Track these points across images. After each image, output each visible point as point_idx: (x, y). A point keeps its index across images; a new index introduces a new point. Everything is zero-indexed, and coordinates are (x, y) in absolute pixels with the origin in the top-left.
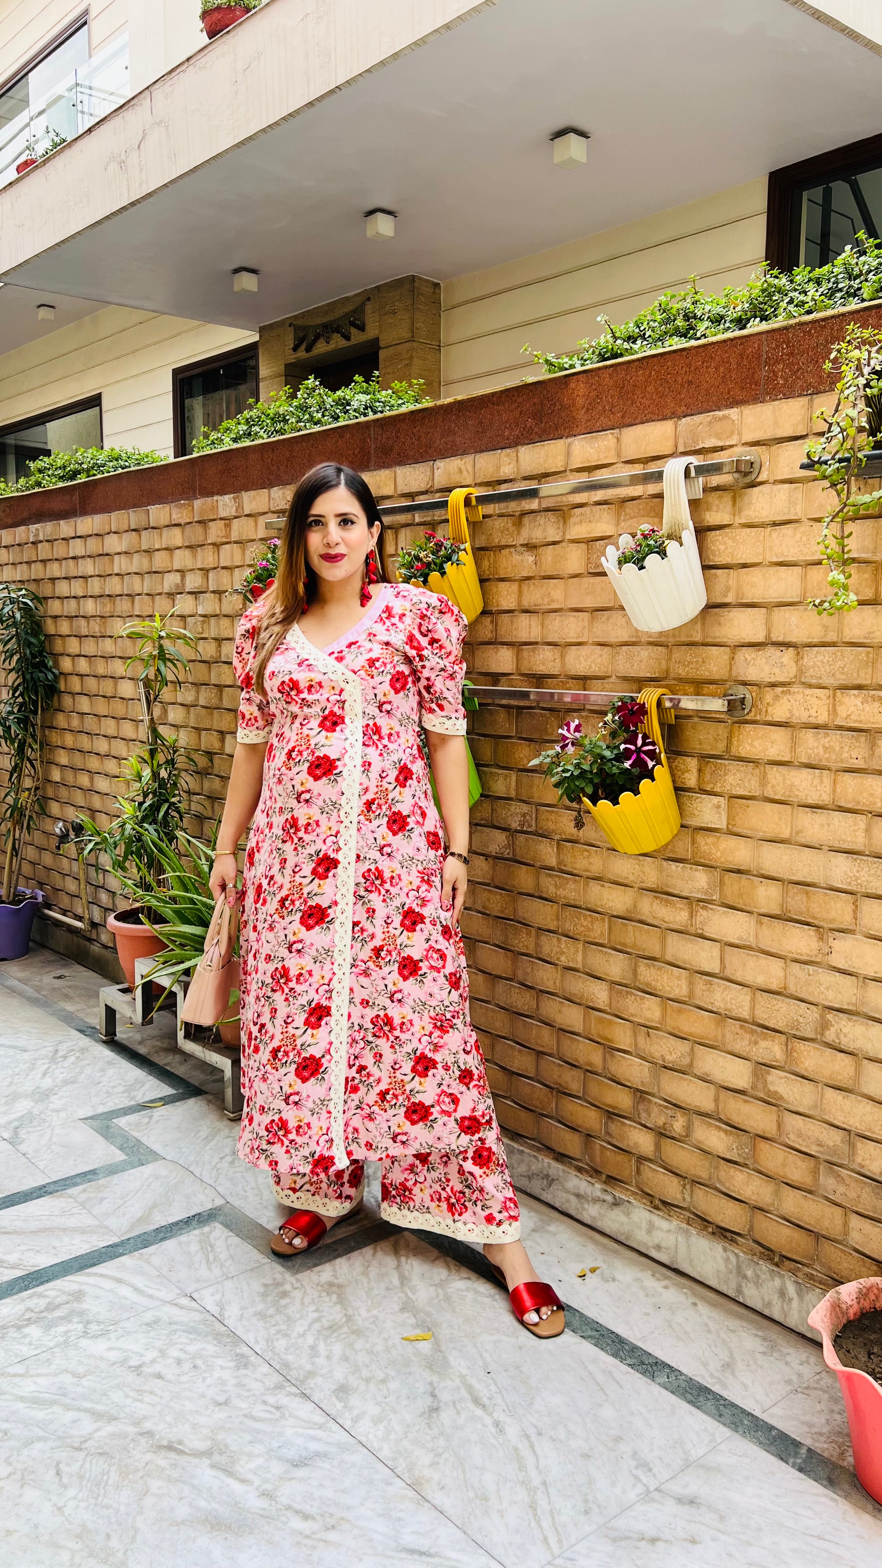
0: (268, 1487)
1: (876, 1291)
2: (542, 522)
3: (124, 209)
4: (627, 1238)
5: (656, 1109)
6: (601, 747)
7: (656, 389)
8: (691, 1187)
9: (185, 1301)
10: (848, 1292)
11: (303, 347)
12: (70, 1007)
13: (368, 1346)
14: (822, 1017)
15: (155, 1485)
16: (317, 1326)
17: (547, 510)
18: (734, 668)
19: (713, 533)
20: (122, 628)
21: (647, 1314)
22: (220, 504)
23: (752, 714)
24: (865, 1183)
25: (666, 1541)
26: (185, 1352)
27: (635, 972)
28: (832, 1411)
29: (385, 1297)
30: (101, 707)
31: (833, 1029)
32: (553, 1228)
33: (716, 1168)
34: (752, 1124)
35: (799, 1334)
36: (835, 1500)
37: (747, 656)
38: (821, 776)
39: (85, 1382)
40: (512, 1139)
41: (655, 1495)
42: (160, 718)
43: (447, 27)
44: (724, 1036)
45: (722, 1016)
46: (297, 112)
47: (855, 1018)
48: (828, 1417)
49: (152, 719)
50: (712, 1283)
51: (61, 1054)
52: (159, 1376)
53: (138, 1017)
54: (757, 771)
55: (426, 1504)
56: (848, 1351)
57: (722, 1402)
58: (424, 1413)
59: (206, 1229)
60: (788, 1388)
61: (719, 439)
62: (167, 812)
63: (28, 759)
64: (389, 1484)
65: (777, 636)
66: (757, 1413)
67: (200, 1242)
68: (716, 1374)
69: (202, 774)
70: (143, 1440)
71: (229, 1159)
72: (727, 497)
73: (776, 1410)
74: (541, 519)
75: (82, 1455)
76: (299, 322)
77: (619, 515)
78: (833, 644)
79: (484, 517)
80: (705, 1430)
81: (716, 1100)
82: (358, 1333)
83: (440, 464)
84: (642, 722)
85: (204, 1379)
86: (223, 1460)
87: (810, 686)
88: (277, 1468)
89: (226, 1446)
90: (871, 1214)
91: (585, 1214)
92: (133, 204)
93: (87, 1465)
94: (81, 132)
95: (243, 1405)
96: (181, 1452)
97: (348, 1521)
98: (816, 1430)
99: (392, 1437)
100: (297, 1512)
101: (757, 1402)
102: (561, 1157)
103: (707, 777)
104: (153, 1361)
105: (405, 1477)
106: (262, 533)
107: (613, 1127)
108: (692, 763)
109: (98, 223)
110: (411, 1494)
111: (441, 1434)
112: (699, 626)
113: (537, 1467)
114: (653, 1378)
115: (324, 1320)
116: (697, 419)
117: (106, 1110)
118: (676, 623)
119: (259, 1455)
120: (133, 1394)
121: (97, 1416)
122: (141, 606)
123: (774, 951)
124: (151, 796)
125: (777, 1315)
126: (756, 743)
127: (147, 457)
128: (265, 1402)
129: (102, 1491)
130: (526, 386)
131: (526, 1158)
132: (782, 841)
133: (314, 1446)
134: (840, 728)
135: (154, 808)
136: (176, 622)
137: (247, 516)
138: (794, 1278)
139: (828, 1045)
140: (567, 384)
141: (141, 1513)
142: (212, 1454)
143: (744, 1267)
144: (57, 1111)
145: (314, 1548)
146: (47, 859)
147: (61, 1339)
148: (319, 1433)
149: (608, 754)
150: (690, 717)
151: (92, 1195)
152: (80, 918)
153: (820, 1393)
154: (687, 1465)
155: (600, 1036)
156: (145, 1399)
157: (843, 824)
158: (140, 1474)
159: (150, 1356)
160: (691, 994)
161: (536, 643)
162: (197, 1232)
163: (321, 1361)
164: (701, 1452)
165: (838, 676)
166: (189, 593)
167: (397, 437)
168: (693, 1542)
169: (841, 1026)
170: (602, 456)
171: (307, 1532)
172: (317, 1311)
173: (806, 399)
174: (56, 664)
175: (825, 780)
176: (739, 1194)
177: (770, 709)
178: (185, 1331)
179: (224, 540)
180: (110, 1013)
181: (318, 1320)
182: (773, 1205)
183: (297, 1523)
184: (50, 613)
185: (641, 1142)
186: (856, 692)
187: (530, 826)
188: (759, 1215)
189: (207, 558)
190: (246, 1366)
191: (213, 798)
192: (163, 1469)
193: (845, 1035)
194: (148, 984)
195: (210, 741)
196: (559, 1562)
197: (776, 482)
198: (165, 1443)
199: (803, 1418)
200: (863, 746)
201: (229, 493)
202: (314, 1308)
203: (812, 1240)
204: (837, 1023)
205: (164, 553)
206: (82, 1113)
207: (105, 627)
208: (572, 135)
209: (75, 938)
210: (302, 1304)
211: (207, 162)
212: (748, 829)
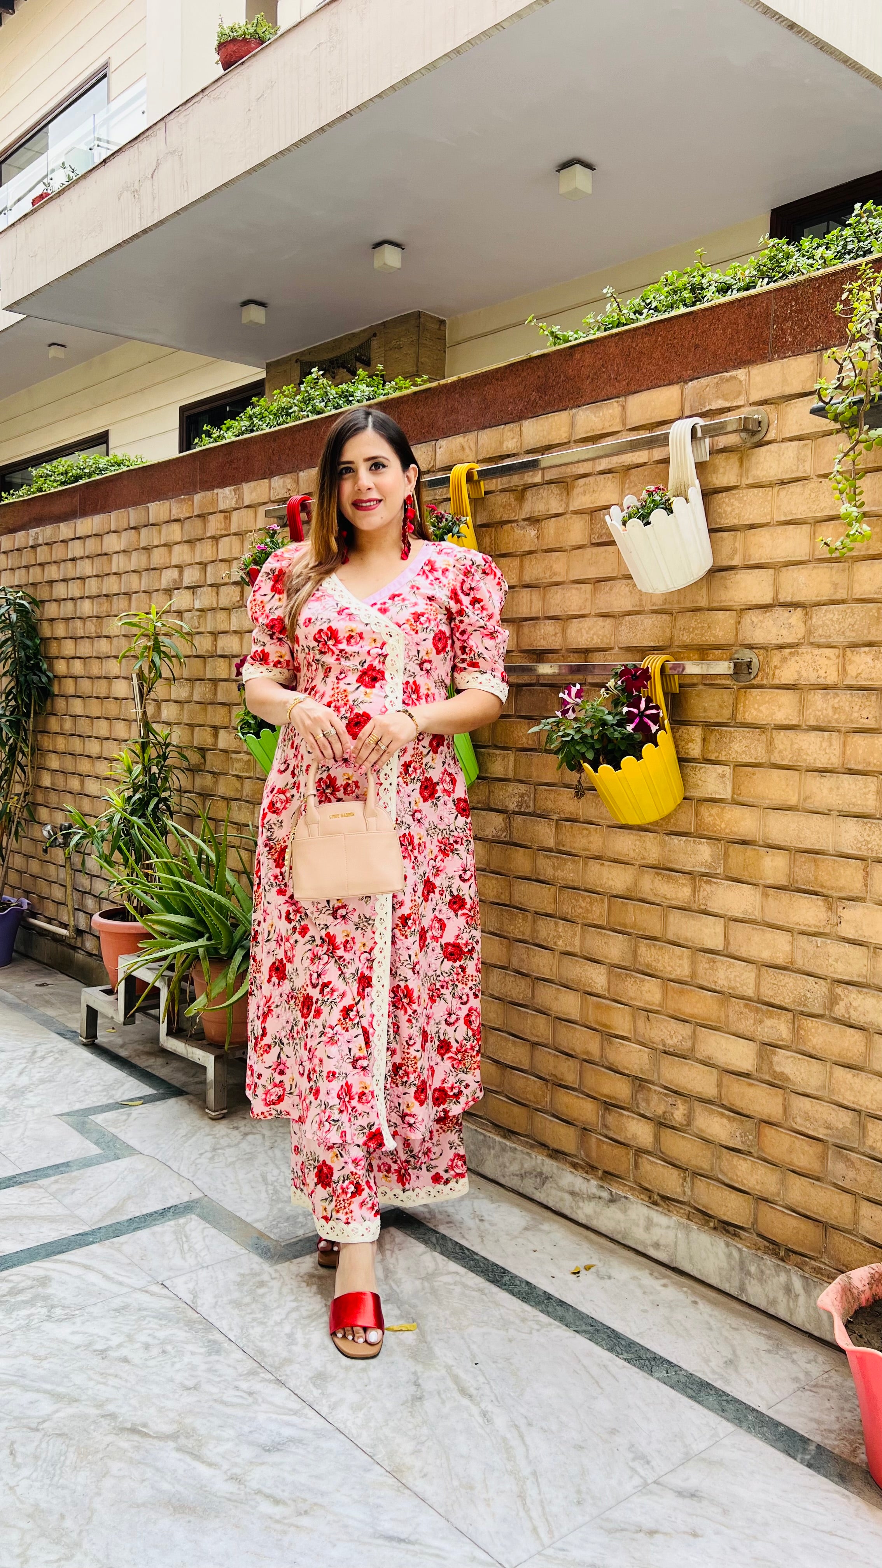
0: (236, 1470)
2: (545, 495)
3: (136, 236)
4: (624, 1237)
5: (655, 1098)
6: (603, 711)
7: (663, 354)
8: (692, 1179)
9: (156, 1289)
10: (860, 1277)
12: (50, 1012)
14: (831, 991)
15: (115, 1466)
16: (294, 1315)
17: (551, 482)
18: (740, 633)
19: (720, 495)
21: (644, 1311)
22: (221, 496)
23: (759, 678)
24: (876, 1166)
25: (665, 1534)
26: (154, 1337)
27: (635, 953)
28: (842, 1409)
30: (95, 709)
31: (842, 1004)
32: (546, 1227)
33: (719, 1158)
34: (757, 1108)
35: (806, 1333)
36: (847, 1496)
37: (754, 619)
38: (830, 740)
39: (45, 1364)
40: (505, 1137)
41: (654, 1487)
42: (153, 716)
43: (457, 51)
44: (727, 1016)
45: (725, 996)
46: (309, 137)
47: (865, 990)
48: (838, 1414)
49: (146, 718)
50: (713, 1281)
51: (39, 1054)
52: (126, 1360)
53: (120, 1017)
54: (764, 737)
55: (406, 1491)
56: (861, 1336)
57: (725, 1398)
58: (407, 1401)
59: (182, 1221)
60: (795, 1386)
61: (726, 400)
62: (156, 806)
63: (19, 764)
64: (367, 1470)
65: (784, 597)
66: (763, 1409)
67: (175, 1232)
68: (718, 1370)
69: (194, 770)
70: (104, 1423)
71: (209, 1155)
72: (734, 459)
73: (783, 1408)
74: (544, 492)
75: (39, 1435)
76: (304, 358)
77: (623, 483)
78: (843, 602)
79: (486, 493)
80: (709, 1425)
81: (719, 1085)
83: (443, 443)
84: (646, 687)
85: (173, 1364)
86: (190, 1443)
87: (819, 646)
88: (247, 1453)
89: (194, 1430)
91: (579, 1212)
92: (144, 232)
93: (44, 1445)
94: (96, 163)
95: (214, 1390)
96: (146, 1435)
97: (322, 1506)
98: (825, 1427)
99: (372, 1424)
100: (268, 1496)
101: (762, 1398)
102: (556, 1154)
103: (712, 746)
104: (120, 1346)
105: (385, 1464)
106: (261, 522)
107: (611, 1119)
108: (696, 733)
109: (110, 251)
110: (391, 1481)
111: (424, 1422)
112: (704, 591)
113: (527, 1457)
114: (651, 1373)
115: (303, 1310)
116: (705, 381)
117: (83, 1107)
118: (681, 582)
119: (228, 1440)
120: (97, 1377)
121: (57, 1397)
122: (138, 604)
123: (779, 923)
124: (140, 790)
125: (782, 1313)
126: (763, 708)
128: (237, 1388)
129: (58, 1472)
130: (531, 360)
131: (519, 1156)
132: (789, 809)
133: (287, 1432)
134: (850, 688)
135: (143, 803)
136: (172, 618)
137: (247, 507)
138: (800, 1273)
139: (837, 1021)
140: (571, 355)
141: (98, 1494)
142: (178, 1437)
143: (747, 1262)
144: (32, 1107)
145: (285, 1532)
146: (34, 867)
147: (23, 1322)
148: (294, 1419)
149: (609, 718)
150: (694, 685)
151: (63, 1186)
152: (65, 926)
153: (830, 1391)
154: (688, 1458)
155: (597, 1022)
156: (110, 1382)
157: (853, 786)
158: (100, 1455)
159: (115, 1341)
160: (694, 974)
161: (537, 618)
162: (172, 1223)
163: (296, 1349)
164: (702, 1446)
165: (848, 633)
166: (187, 588)
168: (695, 1535)
169: (851, 999)
170: (607, 424)
171: (278, 1517)
172: (296, 1300)
173: (815, 355)
174: (51, 667)
175: (834, 742)
176: (743, 1184)
177: (777, 672)
178: (154, 1317)
179: (223, 532)
180: (92, 1014)
181: (296, 1309)
182: (778, 1194)
183: (266, 1507)
184: (46, 616)
185: (639, 1133)
186: (866, 649)
187: (528, 807)
188: (763, 1206)
189: (205, 551)
190: (218, 1352)
191: (205, 795)
192: (125, 1451)
193: (855, 1009)
194: (131, 980)
195: (203, 737)
196: (550, 1552)
197: (784, 440)
198: (129, 1425)
199: (811, 1415)
200: (874, 704)
201: (230, 485)
202: (293, 1298)
203: (819, 1231)
204: (847, 996)
205: (162, 549)
206: (58, 1110)
207: (101, 627)
208: (578, 166)
209: (59, 947)
210: (280, 1293)
211: (219, 189)
212: (754, 797)
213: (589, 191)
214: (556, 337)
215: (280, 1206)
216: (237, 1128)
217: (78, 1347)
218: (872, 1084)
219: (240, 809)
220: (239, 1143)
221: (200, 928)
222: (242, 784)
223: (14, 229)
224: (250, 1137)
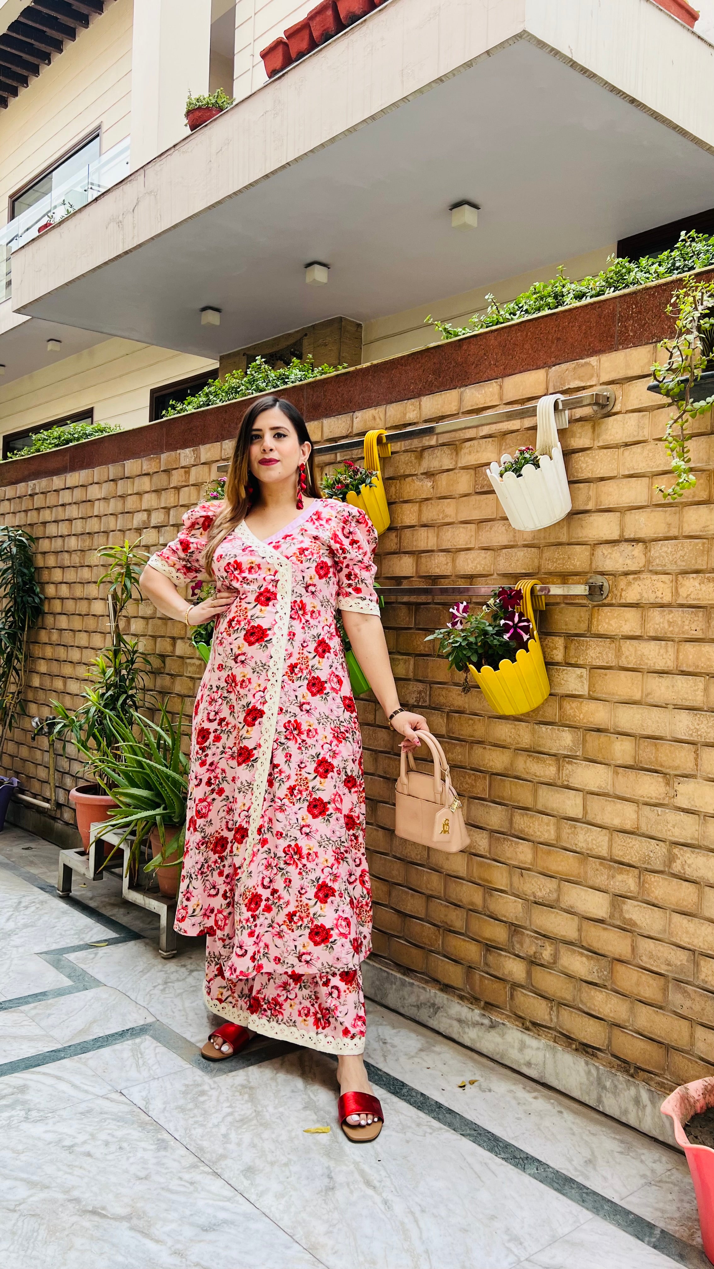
0: (179, 1246)
2: (438, 454)
3: (119, 256)
4: (502, 1058)
5: (527, 940)
6: (485, 624)
7: (532, 346)
8: (558, 1008)
9: (115, 1096)
10: (695, 1088)
12: (34, 871)
13: (274, 1136)
14: (669, 851)
15: (78, 1242)
16: (230, 1119)
17: (443, 445)
18: (594, 563)
19: (577, 455)
21: (519, 1119)
22: (182, 456)
23: (609, 598)
24: (708, 997)
26: (113, 1136)
27: (511, 822)
28: (682, 1201)
29: (291, 1097)
30: (77, 623)
31: (678, 862)
32: (437, 1049)
33: (580, 990)
34: (610, 948)
35: (652, 1138)
37: (605, 551)
38: (666, 647)
39: (23, 1157)
40: (404, 974)
42: (124, 630)
43: (373, 118)
44: (586, 873)
45: (584, 856)
46: (256, 182)
47: (697, 850)
48: (679, 1205)
49: (118, 631)
50: (576, 1094)
51: (23, 904)
52: (89, 1154)
53: (91, 874)
54: (613, 645)
55: (320, 1265)
56: (696, 1137)
57: (585, 1191)
58: (321, 1191)
59: (138, 1040)
60: (643, 1181)
61: (582, 381)
62: (125, 701)
63: (15, 668)
64: (288, 1248)
65: (629, 534)
66: (616, 1200)
67: (132, 1050)
68: (579, 1168)
69: (155, 673)
70: (70, 1206)
71: (161, 987)
72: (588, 426)
73: (633, 1200)
74: (438, 452)
75: (16, 1215)
76: (251, 352)
77: (501, 445)
78: (675, 538)
79: (392, 453)
80: (571, 1212)
81: (580, 930)
82: (266, 1125)
83: (359, 414)
84: (519, 604)
85: (128, 1158)
86: (141, 1223)
87: (656, 573)
88: (188, 1232)
89: (144, 1212)
90: (713, 1025)
91: (465, 1037)
92: (126, 253)
93: (20, 1224)
94: (90, 200)
95: (162, 1180)
96: (105, 1216)
98: (668, 1215)
99: (292, 1210)
101: (616, 1191)
102: (446, 988)
103: (572, 652)
104: (84, 1142)
105: (303, 1242)
106: (213, 475)
107: (491, 958)
108: (560, 642)
109: (99, 267)
110: (308, 1256)
111: (336, 1208)
112: (566, 530)
113: (421, 1238)
114: (524, 1170)
115: (236, 1114)
116: (565, 366)
117: (58, 947)
118: (547, 522)
119: (172, 1221)
120: (65, 1168)
121: (32, 1184)
122: (114, 540)
123: (627, 796)
124: (112, 688)
125: (633, 1122)
126: (612, 622)
128: (181, 1179)
129: (32, 1245)
130: (428, 350)
131: (416, 989)
132: (635, 703)
133: (222, 1215)
134: (682, 606)
135: (114, 699)
137: (203, 464)
138: (647, 1087)
139: (675, 876)
140: (460, 346)
142: (131, 1218)
143: (603, 1078)
144: (17, 947)
146: (24, 752)
147: (5, 1123)
148: (227, 1204)
149: (490, 628)
150: (558, 604)
151: (41, 1011)
152: (47, 801)
153: (671, 1186)
155: (481, 879)
156: (75, 1173)
157: (685, 685)
158: (66, 1233)
159: (81, 1138)
160: (558, 838)
161: (432, 551)
162: (130, 1042)
163: (231, 1147)
164: (567, 1230)
165: (679, 563)
166: (154, 527)
167: (325, 395)
169: (686, 858)
170: (488, 400)
172: (230, 1106)
173: (652, 346)
174: (43, 590)
175: (669, 649)
176: (599, 1012)
177: (624, 593)
178: (113, 1119)
179: (184, 484)
180: (68, 871)
181: (231, 1114)
182: (628, 1021)
184: (40, 550)
185: (514, 970)
186: (694, 575)
187: (425, 701)
188: (616, 1031)
189: (169, 499)
190: (165, 1148)
191: (163, 693)
192: (87, 1229)
193: (689, 866)
194: (100, 843)
195: (163, 646)
197: (627, 412)
198: (90, 1208)
199: (657, 1206)
200: (701, 619)
201: (190, 447)
202: (228, 1104)
203: (662, 1051)
204: (682, 856)
205: (135, 497)
206: (38, 949)
207: (84, 559)
208: (466, 206)
209: (43, 818)
210: (218, 1101)
211: (185, 220)
212: (606, 694)
213: (475, 225)
214: (448, 332)
216: (184, 966)
218: (703, 928)
220: (186, 978)
221: (157, 800)
223: (23, 251)
224: (195, 974)
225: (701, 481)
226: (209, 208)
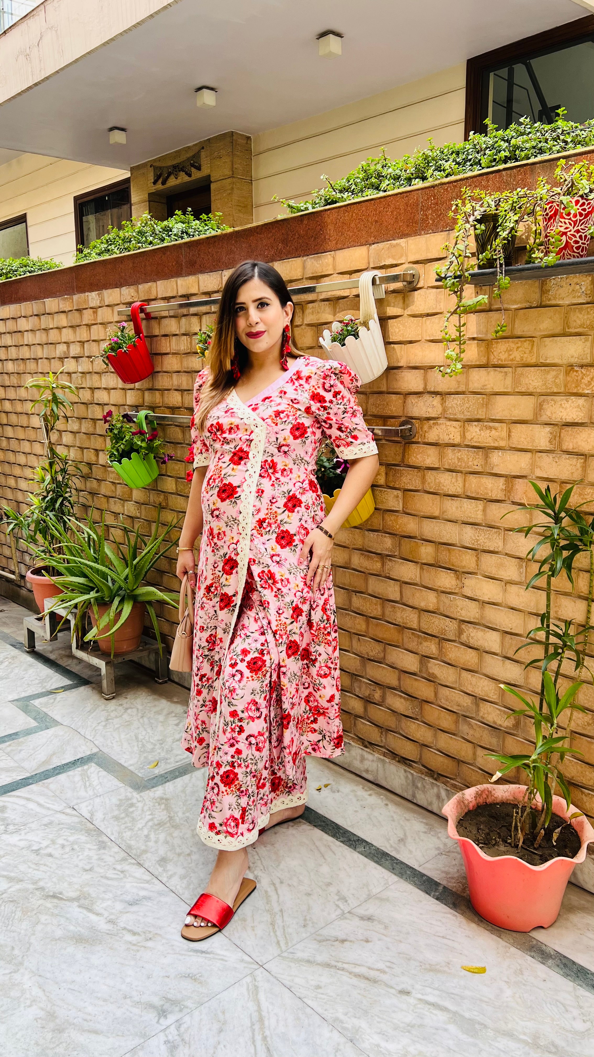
0: (112, 917)
1: (487, 793)
3: (30, 88)
4: (349, 766)
5: (364, 685)
7: (356, 225)
8: (386, 733)
9: (69, 811)
10: (470, 794)
11: (160, 181)
12: (6, 630)
13: (181, 834)
14: (459, 627)
15: (43, 918)
16: (150, 824)
18: (405, 408)
19: (392, 320)
20: (29, 381)
21: (356, 811)
22: (90, 298)
23: (416, 438)
24: (484, 728)
25: (351, 941)
26: (67, 841)
27: (350, 601)
30: (21, 434)
31: (465, 634)
33: (400, 721)
34: (420, 693)
36: (456, 916)
37: (413, 400)
38: (457, 477)
41: (348, 915)
42: (57, 441)
44: (403, 639)
45: (402, 628)
46: (143, 22)
47: (477, 627)
49: (50, 442)
50: (398, 791)
52: (50, 855)
53: (48, 636)
54: (419, 474)
57: (395, 861)
59: (86, 767)
60: (437, 852)
61: (394, 259)
62: (62, 504)
65: (430, 388)
66: (416, 867)
67: (81, 775)
68: (394, 845)
69: (85, 477)
70: (37, 893)
71: (103, 723)
72: (400, 297)
73: (428, 865)
76: (157, 164)
77: (335, 308)
78: (463, 393)
80: (383, 878)
81: (399, 679)
82: (176, 827)
85: (78, 856)
86: (86, 902)
87: (450, 420)
88: (119, 906)
89: (89, 894)
90: (488, 747)
92: (36, 85)
93: (3, 908)
94: (2, 30)
95: (102, 871)
96: (62, 899)
97: (160, 935)
98: (450, 876)
99: (191, 887)
100: (129, 931)
101: (417, 860)
103: (391, 478)
104: (47, 847)
106: (116, 318)
109: (13, 97)
112: (384, 381)
113: (278, 901)
114: (355, 849)
115: (155, 820)
116: (381, 245)
117: (27, 695)
119: (108, 899)
120: (33, 866)
121: (10, 879)
122: (43, 366)
123: (430, 586)
124: (51, 493)
125: (435, 810)
126: (418, 456)
127: (47, 264)
128: (115, 869)
129: (11, 923)
130: (277, 222)
132: (434, 518)
133: (143, 893)
134: (468, 446)
135: (53, 501)
136: (65, 377)
137: (107, 306)
138: (445, 787)
140: (302, 221)
141: (34, 934)
142: (80, 899)
143: (416, 781)
145: (138, 951)
148: (146, 886)
149: (326, 464)
151: (14, 748)
152: (13, 573)
153: (456, 854)
154: (369, 897)
156: (41, 869)
157: (469, 507)
158: (35, 912)
159: (45, 843)
160: (383, 613)
162: (80, 769)
163: (151, 844)
164: (378, 890)
165: (466, 413)
166: (73, 357)
167: (199, 255)
168: (367, 941)
169: (470, 632)
170: (324, 269)
171: (134, 942)
172: (151, 814)
175: (459, 479)
176: (414, 737)
177: (427, 434)
178: (68, 829)
179: (93, 322)
180: (31, 634)
181: (152, 820)
182: (433, 743)
183: (129, 937)
185: (356, 707)
186: (476, 423)
188: (425, 749)
189: (83, 334)
190: (104, 848)
191: (93, 494)
192: (49, 909)
193: (472, 638)
194: (53, 615)
195: (89, 456)
196: (285, 954)
197: (427, 288)
198: (51, 894)
199: (443, 869)
200: (481, 457)
201: (96, 290)
202: (149, 813)
203: (455, 764)
204: (468, 630)
205: (55, 330)
206: (11, 698)
207: (20, 380)
208: (331, 36)
209: (11, 586)
210: (143, 810)
211: (84, 55)
212: (414, 510)
213: (340, 53)
214: (292, 207)
215: (145, 755)
216: (121, 705)
217: (23, 848)
218: (482, 681)
219: (115, 503)
220: (122, 715)
221: (91, 585)
222: (116, 488)
224: (129, 711)
225: (482, 349)
226: (104, 44)
